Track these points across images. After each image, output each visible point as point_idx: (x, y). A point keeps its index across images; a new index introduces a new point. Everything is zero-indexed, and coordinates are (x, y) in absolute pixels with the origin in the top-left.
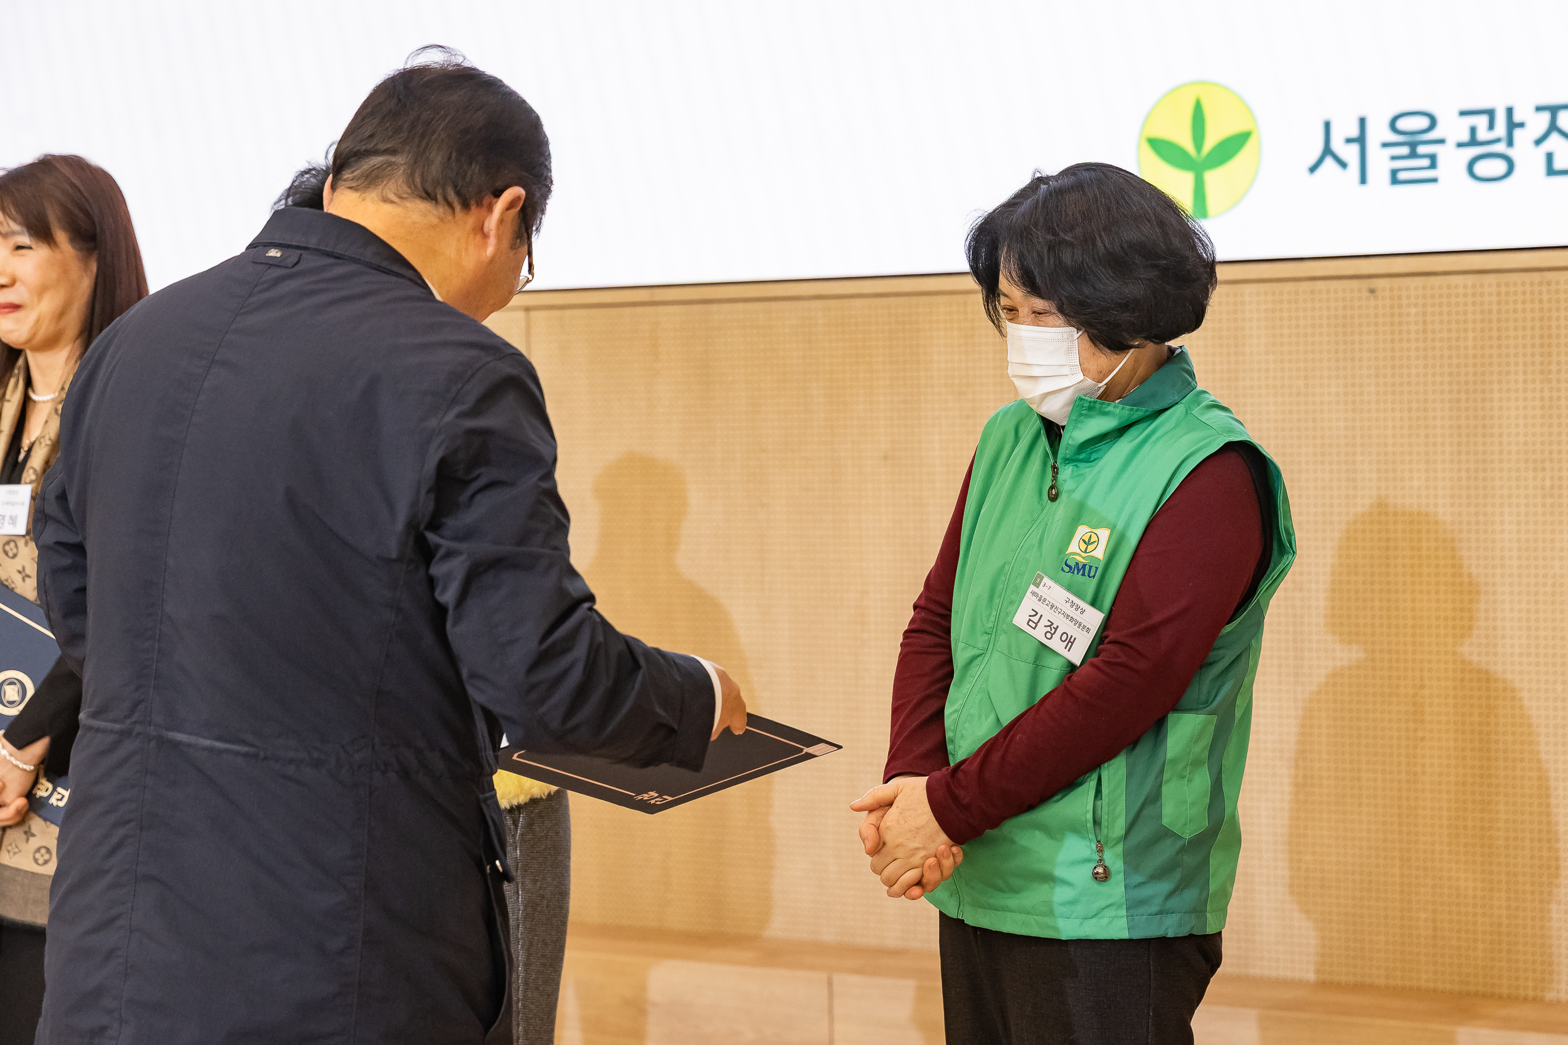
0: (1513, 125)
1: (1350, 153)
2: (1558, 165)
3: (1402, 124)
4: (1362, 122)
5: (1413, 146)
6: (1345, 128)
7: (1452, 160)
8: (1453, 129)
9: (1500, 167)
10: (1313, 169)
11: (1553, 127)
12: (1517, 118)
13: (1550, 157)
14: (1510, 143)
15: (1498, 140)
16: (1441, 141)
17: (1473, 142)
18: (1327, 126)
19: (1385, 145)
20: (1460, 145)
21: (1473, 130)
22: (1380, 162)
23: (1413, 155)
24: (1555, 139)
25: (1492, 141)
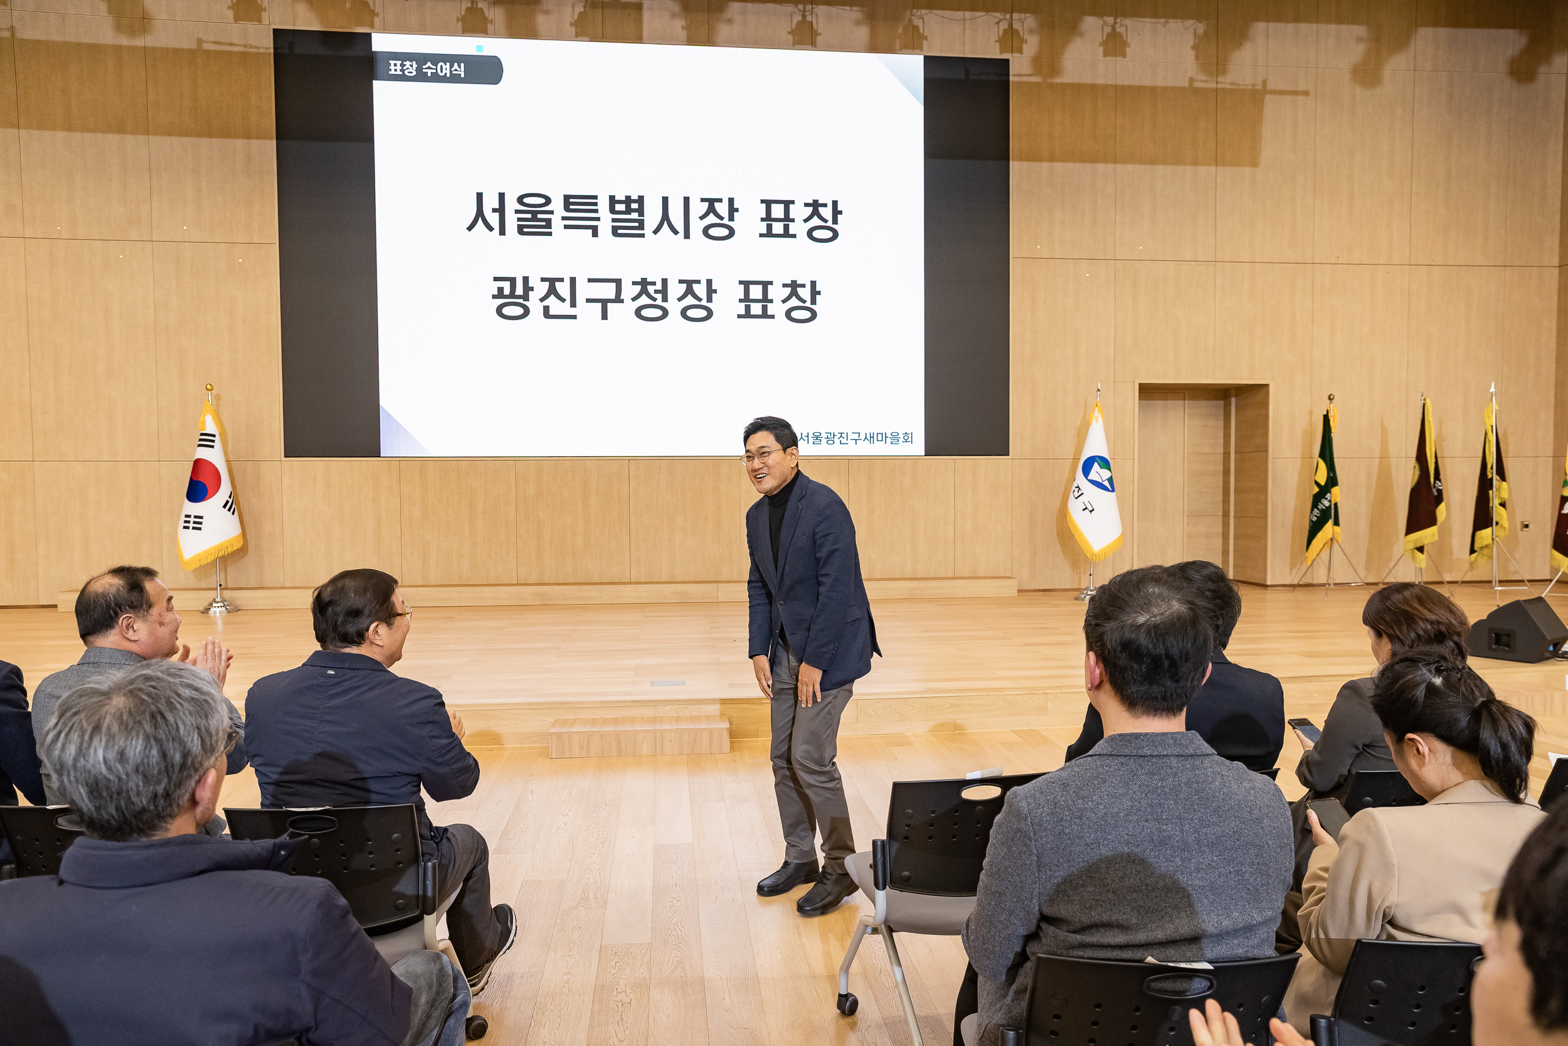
0: (834, 435)
1: (806, 438)
2: (842, 442)
4: (808, 433)
7: (824, 441)
8: (824, 435)
9: (832, 442)
11: (841, 436)
14: (834, 439)
16: (822, 438)
17: (828, 438)
20: (825, 438)
22: (811, 440)
24: (841, 439)
25: (831, 438)
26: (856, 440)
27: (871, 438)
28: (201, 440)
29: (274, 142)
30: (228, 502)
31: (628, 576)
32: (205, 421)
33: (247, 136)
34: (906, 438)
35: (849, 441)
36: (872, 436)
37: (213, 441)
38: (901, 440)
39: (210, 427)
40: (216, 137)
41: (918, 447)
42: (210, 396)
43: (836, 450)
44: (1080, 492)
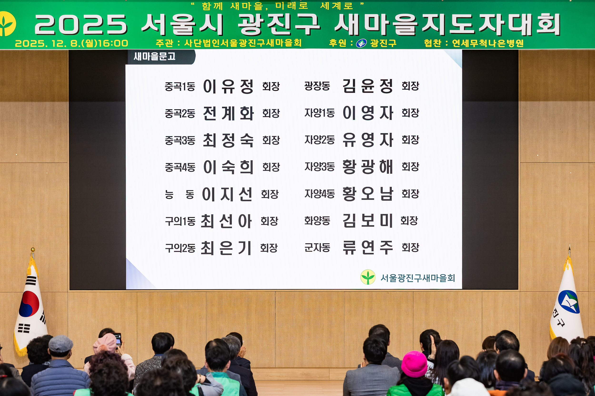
0: (404, 276)
1: (386, 278)
2: (409, 281)
3: (392, 276)
4: (387, 275)
5: (393, 278)
6: (385, 276)
7: (397, 280)
8: (397, 276)
9: (403, 281)
10: (381, 280)
11: (408, 277)
12: (405, 276)
13: (408, 280)
14: (404, 278)
15: (403, 278)
16: (396, 278)
18: (383, 275)
19: (390, 278)
20: (398, 278)
21: (400, 277)
22: (389, 279)
23: (393, 279)
24: (409, 278)
25: (402, 278)
26: (418, 279)
27: (428, 278)
28: (27, 280)
29: (68, 103)
30: (42, 316)
31: (274, 362)
32: (30, 269)
33: (53, 100)
34: (450, 278)
35: (414, 280)
36: (428, 277)
37: (35, 281)
38: (447, 279)
39: (33, 273)
40: (35, 101)
41: (458, 284)
42: (33, 254)
43: (405, 285)
44: (557, 313)
